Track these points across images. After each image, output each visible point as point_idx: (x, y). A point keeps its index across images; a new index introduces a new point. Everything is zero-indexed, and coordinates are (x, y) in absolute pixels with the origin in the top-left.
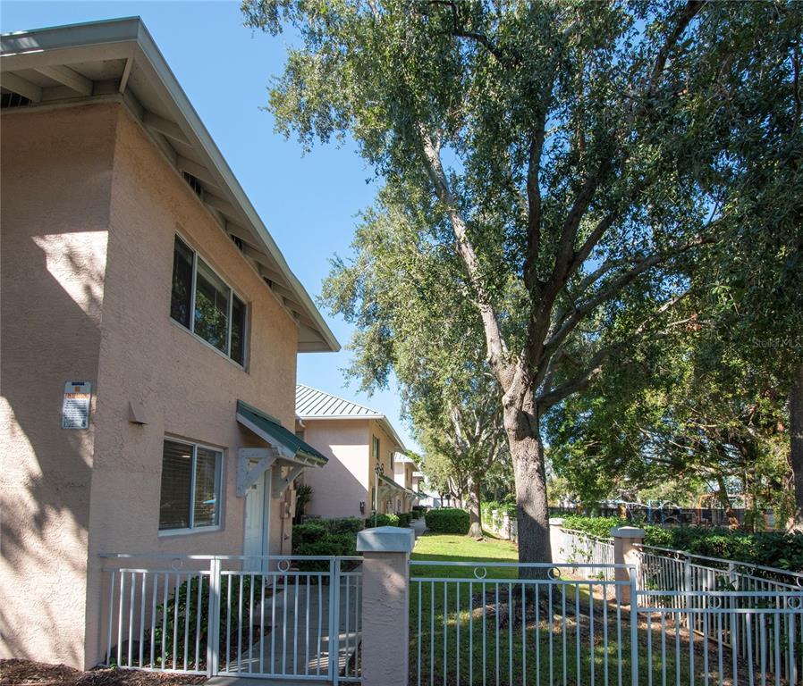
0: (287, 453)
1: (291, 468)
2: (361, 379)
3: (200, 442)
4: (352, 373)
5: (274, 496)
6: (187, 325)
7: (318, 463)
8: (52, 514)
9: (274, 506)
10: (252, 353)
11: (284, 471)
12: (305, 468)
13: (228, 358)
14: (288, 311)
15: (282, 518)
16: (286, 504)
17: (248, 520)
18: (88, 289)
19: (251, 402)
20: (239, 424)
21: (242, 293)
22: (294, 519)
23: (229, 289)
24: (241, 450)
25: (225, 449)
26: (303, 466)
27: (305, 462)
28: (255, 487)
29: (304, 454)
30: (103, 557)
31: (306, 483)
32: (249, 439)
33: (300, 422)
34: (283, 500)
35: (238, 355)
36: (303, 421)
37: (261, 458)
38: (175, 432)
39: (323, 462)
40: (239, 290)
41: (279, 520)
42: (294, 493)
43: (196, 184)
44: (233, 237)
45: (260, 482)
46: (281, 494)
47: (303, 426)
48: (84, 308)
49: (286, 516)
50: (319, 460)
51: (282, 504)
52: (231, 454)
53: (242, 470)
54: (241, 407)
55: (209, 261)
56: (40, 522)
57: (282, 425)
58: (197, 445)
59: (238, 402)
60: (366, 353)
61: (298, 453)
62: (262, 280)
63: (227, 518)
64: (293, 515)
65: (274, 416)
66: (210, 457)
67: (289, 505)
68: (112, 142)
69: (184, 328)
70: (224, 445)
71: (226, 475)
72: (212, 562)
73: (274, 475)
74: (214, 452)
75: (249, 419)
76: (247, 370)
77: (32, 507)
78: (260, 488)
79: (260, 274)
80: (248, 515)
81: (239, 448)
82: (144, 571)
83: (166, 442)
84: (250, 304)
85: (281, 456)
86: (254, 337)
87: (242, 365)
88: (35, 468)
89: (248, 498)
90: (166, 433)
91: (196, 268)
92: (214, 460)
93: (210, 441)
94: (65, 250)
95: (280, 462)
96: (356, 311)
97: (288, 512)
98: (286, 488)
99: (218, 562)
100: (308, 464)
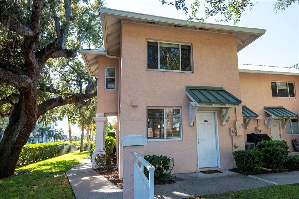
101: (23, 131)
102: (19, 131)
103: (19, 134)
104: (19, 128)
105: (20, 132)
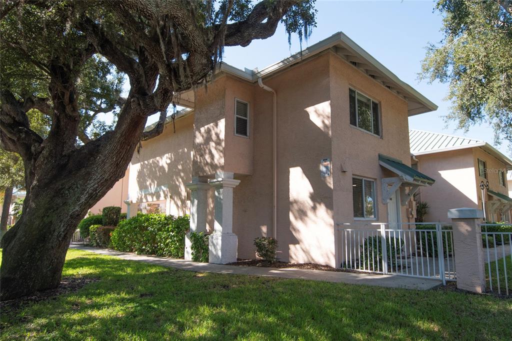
0: (409, 179)
1: (411, 188)
2: (457, 121)
3: (365, 177)
4: (449, 117)
5: (402, 205)
6: (356, 125)
7: (428, 183)
8: (318, 205)
9: (402, 210)
10: (383, 128)
11: (407, 190)
12: (420, 187)
13: (372, 134)
14: (400, 97)
15: (409, 218)
16: (410, 209)
17: (389, 216)
18: (323, 122)
19: (385, 153)
20: (381, 166)
21: (376, 99)
22: (416, 219)
23: (370, 100)
24: (383, 179)
25: (375, 179)
26: (419, 185)
27: (419, 183)
28: (391, 199)
29: (419, 179)
30: (338, 225)
31: (423, 200)
32: (386, 173)
33: (414, 157)
34: (408, 207)
35: (377, 132)
36: (416, 156)
37: (393, 183)
38: (356, 174)
39: (432, 182)
40: (374, 98)
41: (407, 219)
42: (414, 203)
43: (355, 64)
44: (370, 75)
45: (393, 197)
46: (407, 203)
47: (417, 160)
48: (322, 129)
49: (411, 216)
50: (428, 181)
51: (407, 210)
52: (378, 181)
53: (384, 190)
54: (381, 157)
55: (361, 92)
56: (314, 208)
57: (403, 163)
58: (364, 179)
59: (379, 155)
60: (459, 102)
61: (415, 178)
62: (385, 87)
63: (380, 214)
64: (415, 216)
65: (398, 158)
66: (369, 184)
67: (412, 210)
68: (328, 67)
69: (354, 127)
70: (375, 177)
71: (377, 192)
72: (381, 226)
73: (401, 192)
74: (370, 181)
75: (386, 163)
76: (382, 138)
77: (311, 203)
78: (394, 200)
79: (384, 85)
80: (389, 214)
81: (382, 178)
82: (350, 230)
83: (353, 179)
84: (380, 102)
85: (405, 180)
86: (383, 118)
87: (379, 135)
88: (312, 190)
89: (389, 204)
90: (353, 175)
91: (357, 97)
92: (370, 185)
93: (369, 176)
94: (314, 110)
95: (404, 184)
96: (449, 73)
97: (412, 214)
98: (409, 200)
99: (384, 226)
100: (422, 184)
101: (99, 192)
102: (90, 191)
103: (88, 197)
104: (92, 185)
105: (92, 193)
